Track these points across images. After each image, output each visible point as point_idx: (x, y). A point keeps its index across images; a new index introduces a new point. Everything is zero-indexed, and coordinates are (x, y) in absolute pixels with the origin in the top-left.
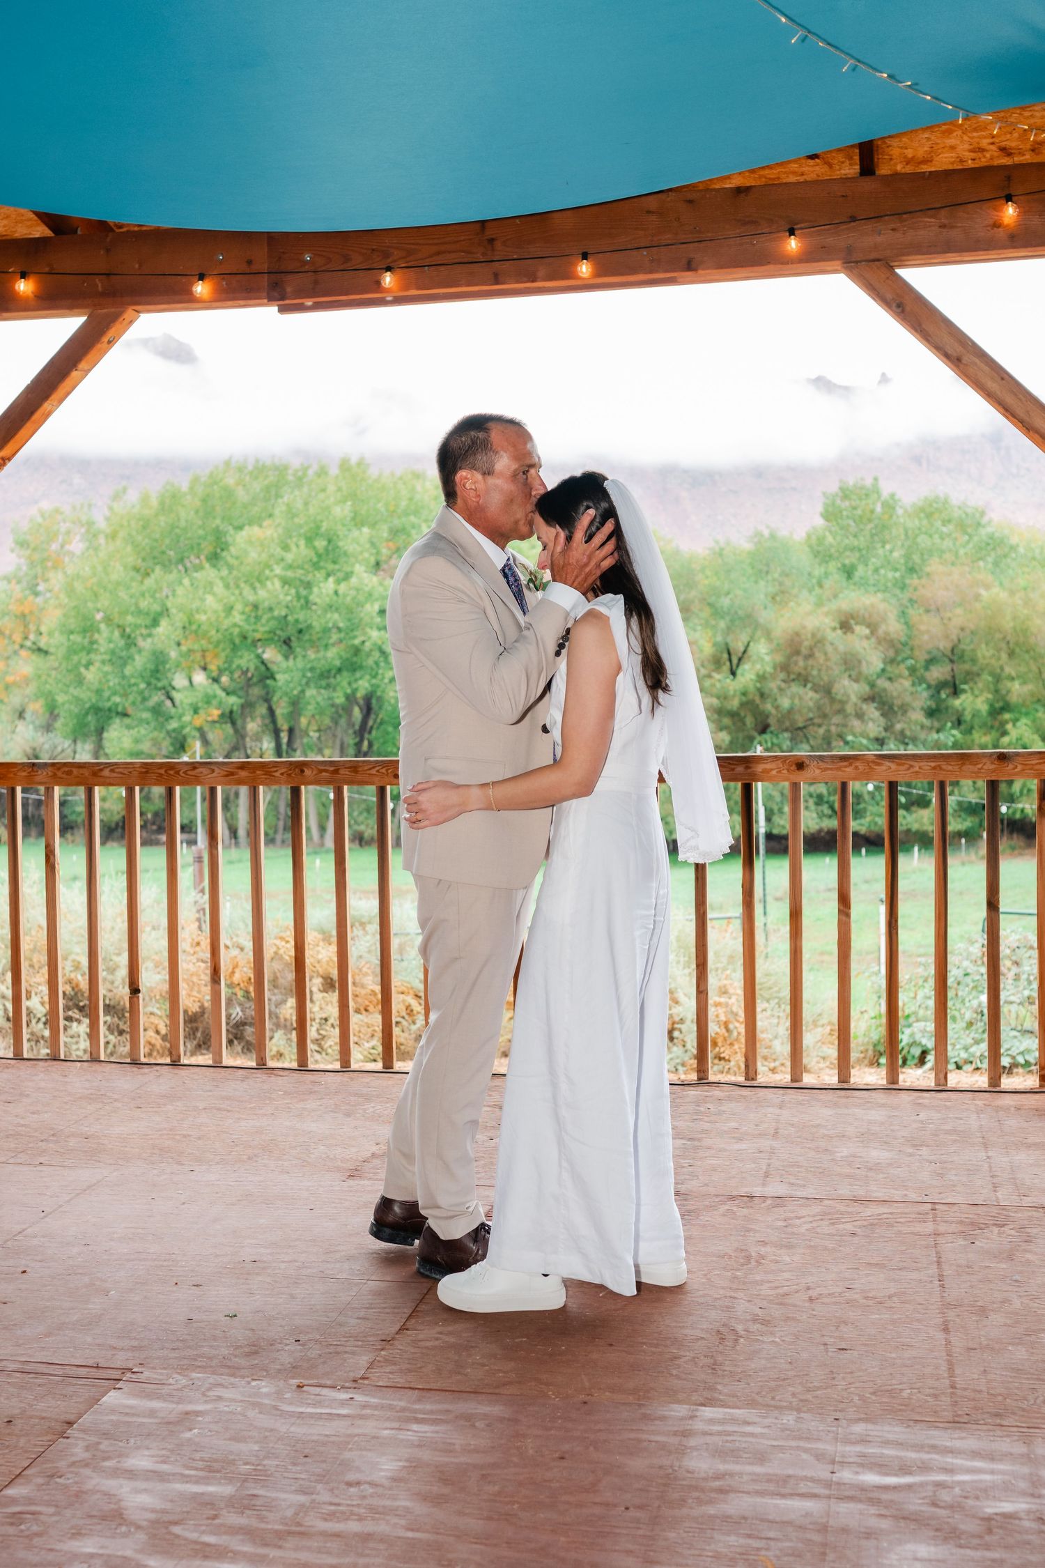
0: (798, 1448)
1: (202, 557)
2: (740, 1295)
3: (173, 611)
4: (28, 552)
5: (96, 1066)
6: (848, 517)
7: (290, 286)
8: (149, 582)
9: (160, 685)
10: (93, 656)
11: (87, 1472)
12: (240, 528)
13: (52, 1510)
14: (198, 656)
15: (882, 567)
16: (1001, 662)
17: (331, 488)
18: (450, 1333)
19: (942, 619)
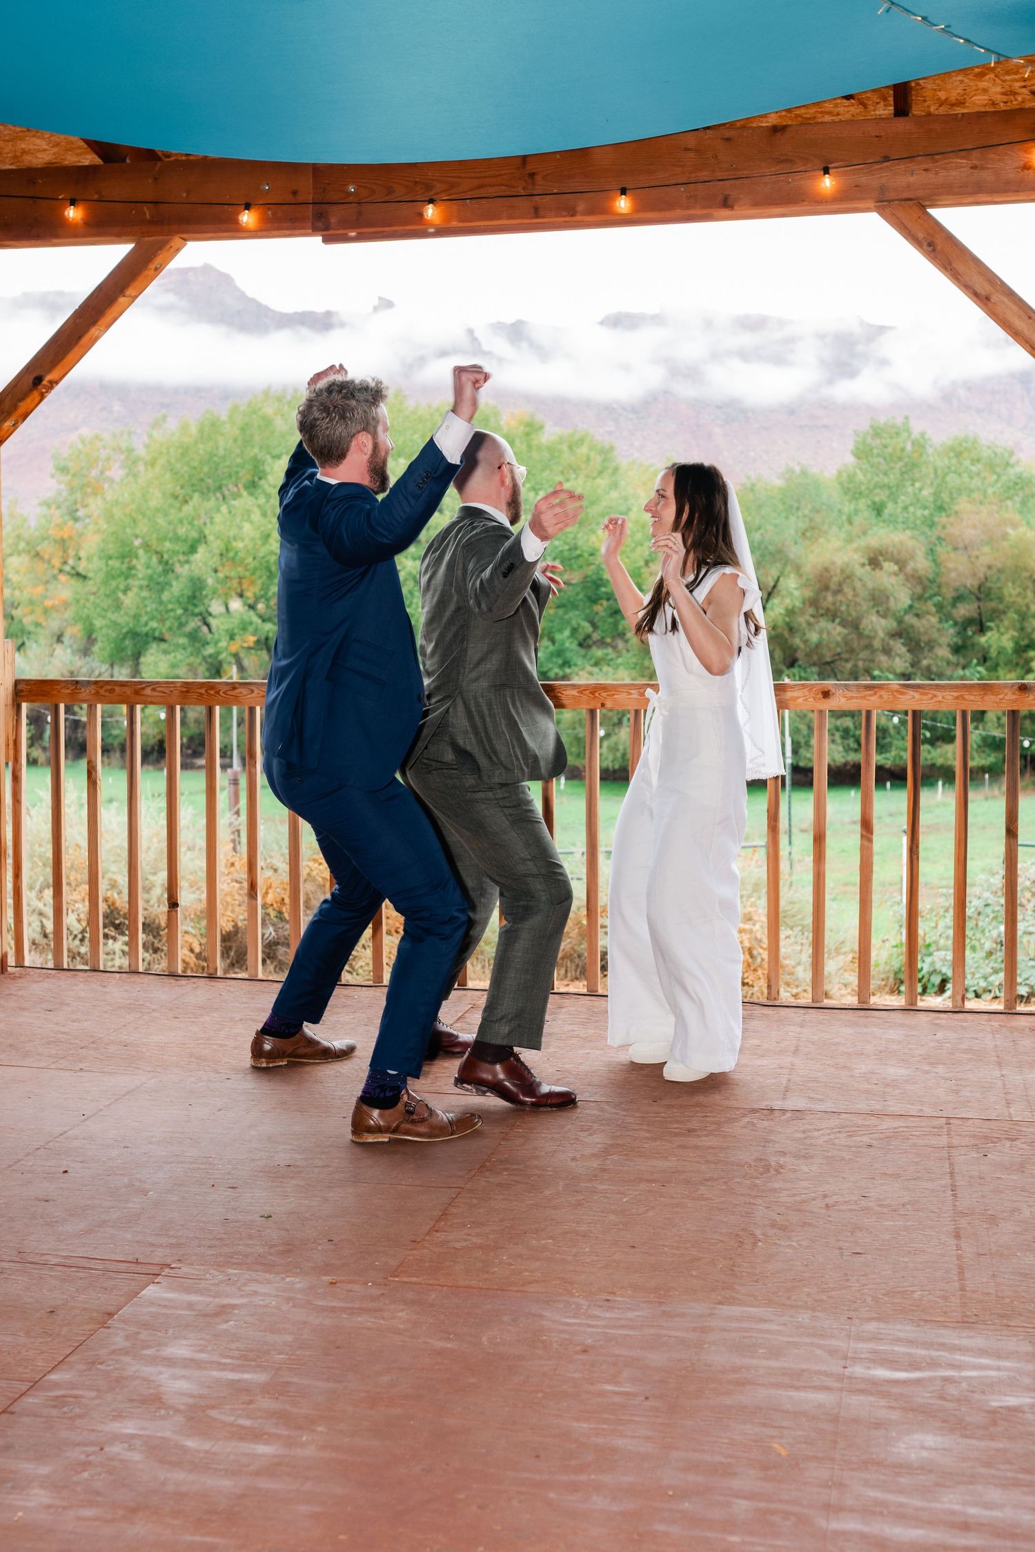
0: (812, 1344)
1: (240, 485)
2: (759, 1201)
3: (211, 538)
4: (68, 478)
5: (135, 978)
6: (878, 455)
7: (335, 215)
8: (188, 509)
9: (197, 611)
10: (130, 581)
11: (126, 1359)
12: (277, 458)
13: (93, 1394)
14: (235, 583)
15: (911, 504)
16: (1027, 601)
18: (478, 1235)
19: (970, 557)
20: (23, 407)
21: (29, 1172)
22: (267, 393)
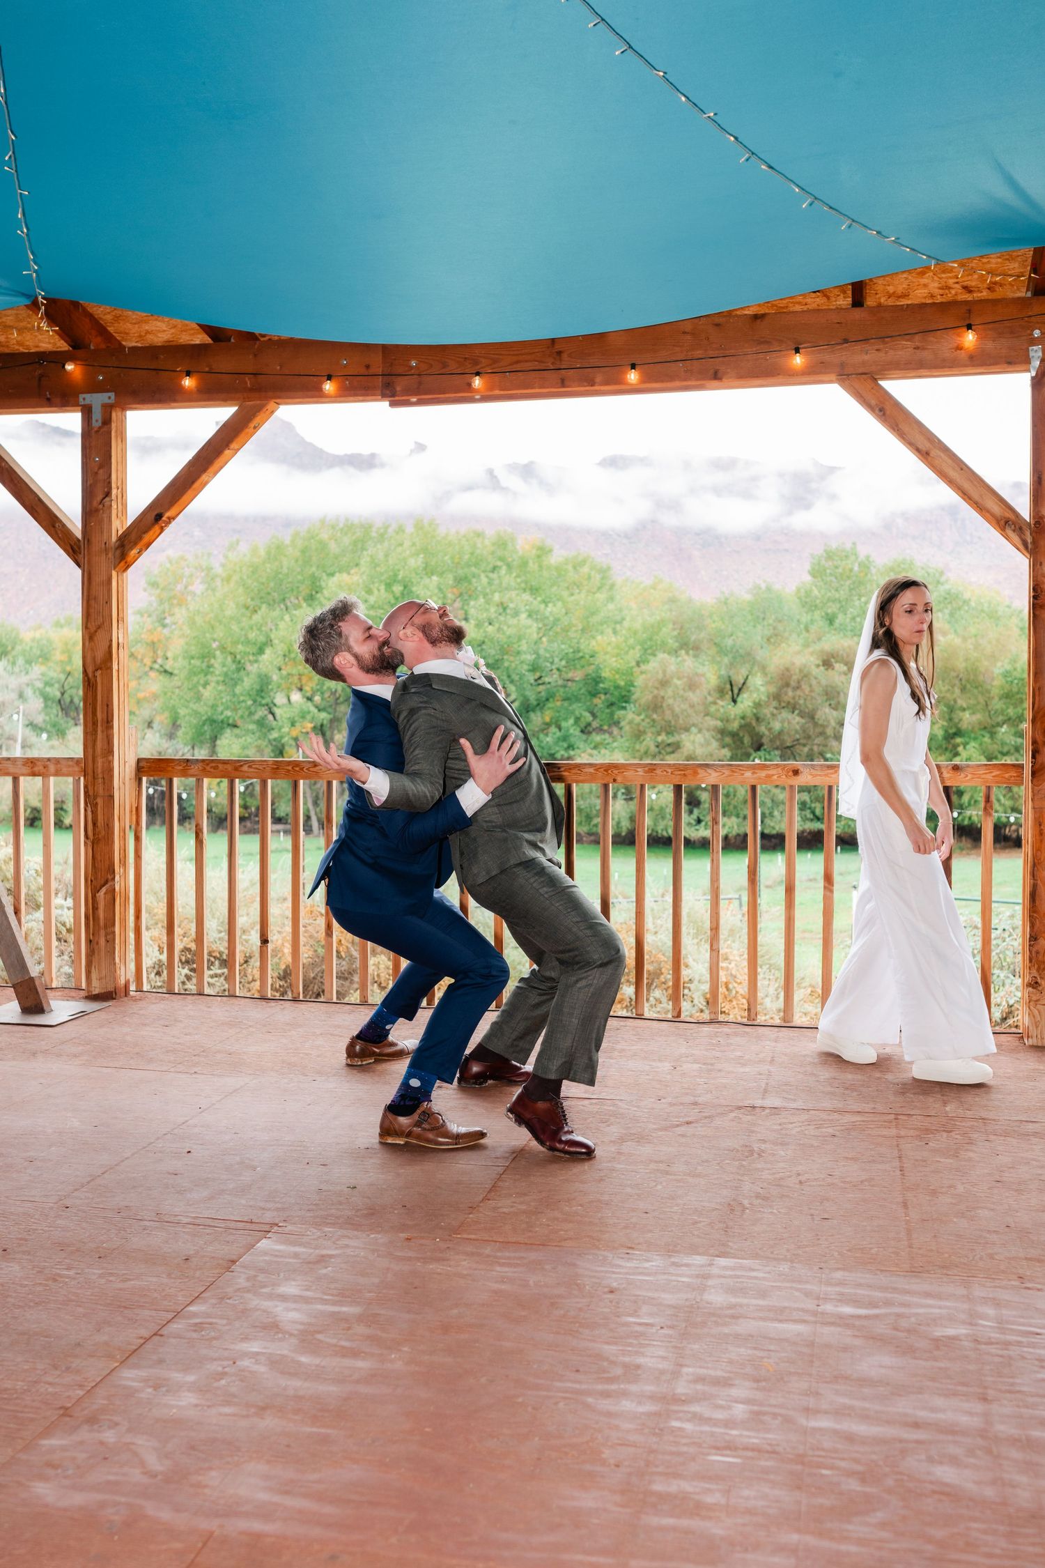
0: (791, 1288)
1: (300, 598)
2: (746, 1178)
3: (276, 641)
4: (158, 591)
5: (233, 1000)
6: (831, 574)
7: (400, 384)
8: (257, 618)
9: (264, 702)
10: (209, 677)
11: (249, 1296)
12: (332, 575)
13: (225, 1322)
14: (296, 679)
15: (858, 616)
16: (955, 696)
17: (407, 544)
18: (521, 1203)
20: (147, 538)
21: (160, 1152)
22: (323, 522)
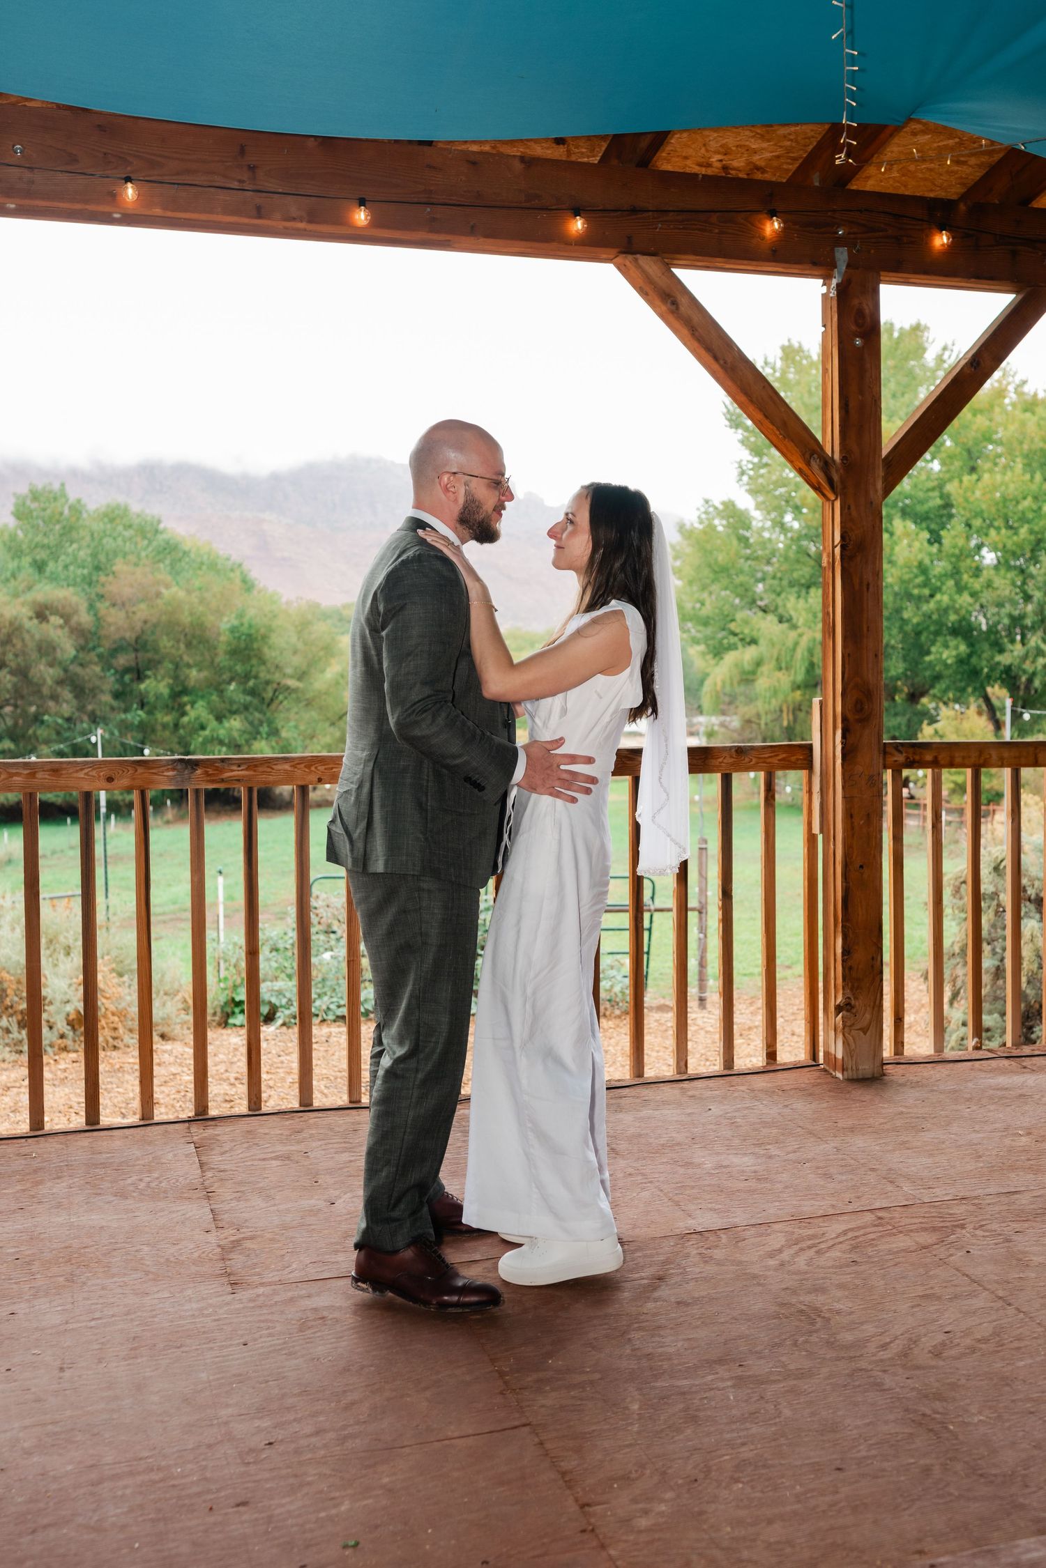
6: (37, 518)
15: (71, 563)
16: (180, 652)
19: (127, 612)
